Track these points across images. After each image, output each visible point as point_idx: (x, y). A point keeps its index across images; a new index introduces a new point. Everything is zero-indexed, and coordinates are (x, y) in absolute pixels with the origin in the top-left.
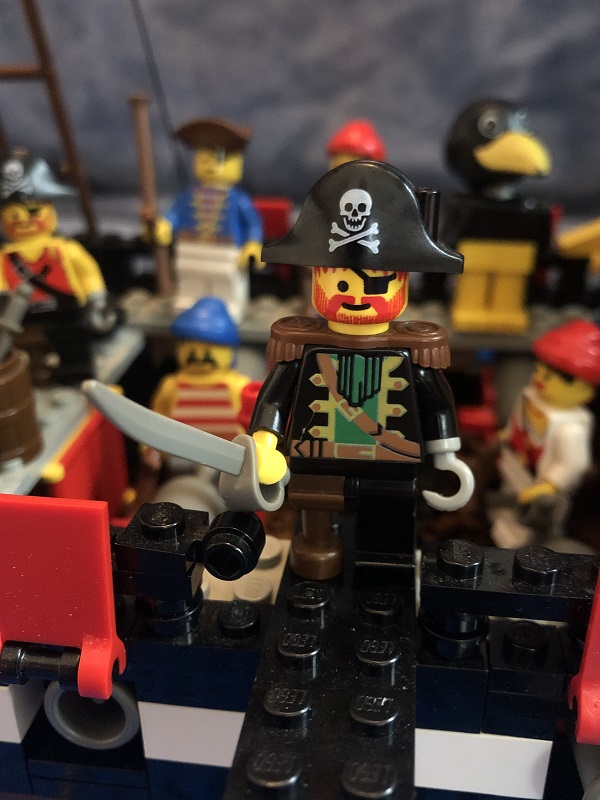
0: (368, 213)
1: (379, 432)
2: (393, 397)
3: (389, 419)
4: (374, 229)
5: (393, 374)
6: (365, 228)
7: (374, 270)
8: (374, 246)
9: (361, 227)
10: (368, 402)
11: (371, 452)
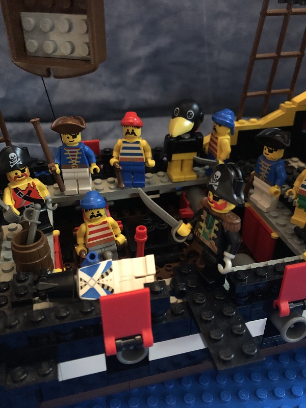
0: (218, 179)
1: (210, 239)
2: (215, 232)
3: (213, 237)
4: (217, 184)
5: (216, 225)
6: (216, 182)
7: (217, 195)
8: (216, 188)
9: (214, 182)
10: (210, 229)
11: (208, 243)
